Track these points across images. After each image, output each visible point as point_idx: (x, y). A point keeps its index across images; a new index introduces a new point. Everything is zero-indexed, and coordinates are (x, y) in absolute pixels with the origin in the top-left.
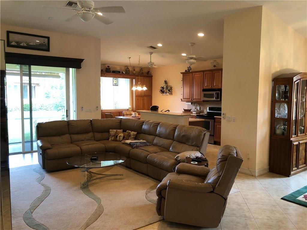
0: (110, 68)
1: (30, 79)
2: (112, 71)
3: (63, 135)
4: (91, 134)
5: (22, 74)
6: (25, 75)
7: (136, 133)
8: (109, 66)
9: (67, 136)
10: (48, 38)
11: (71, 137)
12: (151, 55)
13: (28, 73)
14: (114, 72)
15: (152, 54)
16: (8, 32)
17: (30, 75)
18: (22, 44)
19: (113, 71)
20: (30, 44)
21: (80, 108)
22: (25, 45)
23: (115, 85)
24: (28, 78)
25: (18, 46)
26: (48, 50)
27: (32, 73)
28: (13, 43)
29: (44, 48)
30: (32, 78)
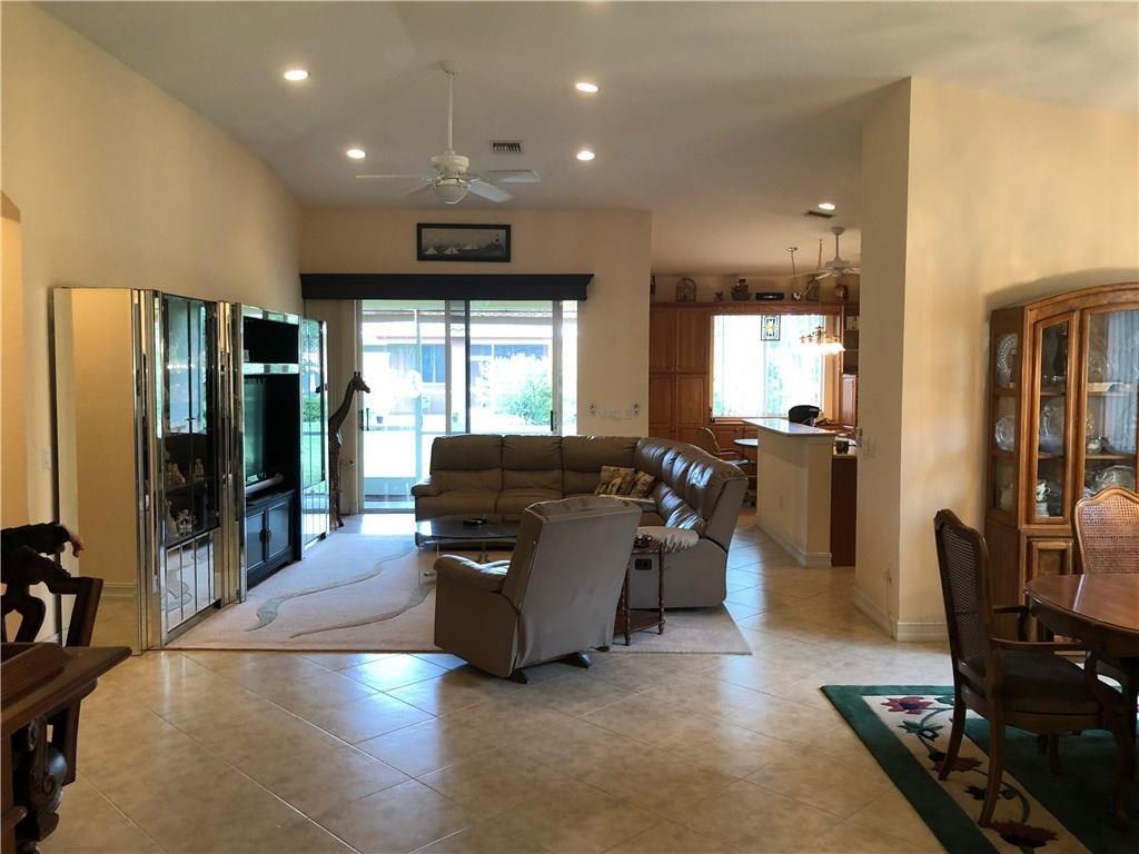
0: (746, 286)
1: (467, 330)
2: (754, 296)
3: (488, 469)
4: (556, 474)
5: (450, 319)
6: (456, 319)
7: (653, 478)
8: (744, 281)
9: (496, 473)
10: (507, 228)
11: (503, 477)
12: (837, 235)
13: (463, 314)
14: (760, 297)
15: (841, 233)
16: (420, 227)
17: (467, 320)
18: (448, 252)
19: (758, 294)
20: (467, 248)
21: (586, 408)
22: (455, 252)
23: (768, 338)
24: (463, 326)
25: (441, 257)
26: (507, 259)
27: (472, 314)
28: (431, 251)
29: (498, 253)
30: (473, 327)
